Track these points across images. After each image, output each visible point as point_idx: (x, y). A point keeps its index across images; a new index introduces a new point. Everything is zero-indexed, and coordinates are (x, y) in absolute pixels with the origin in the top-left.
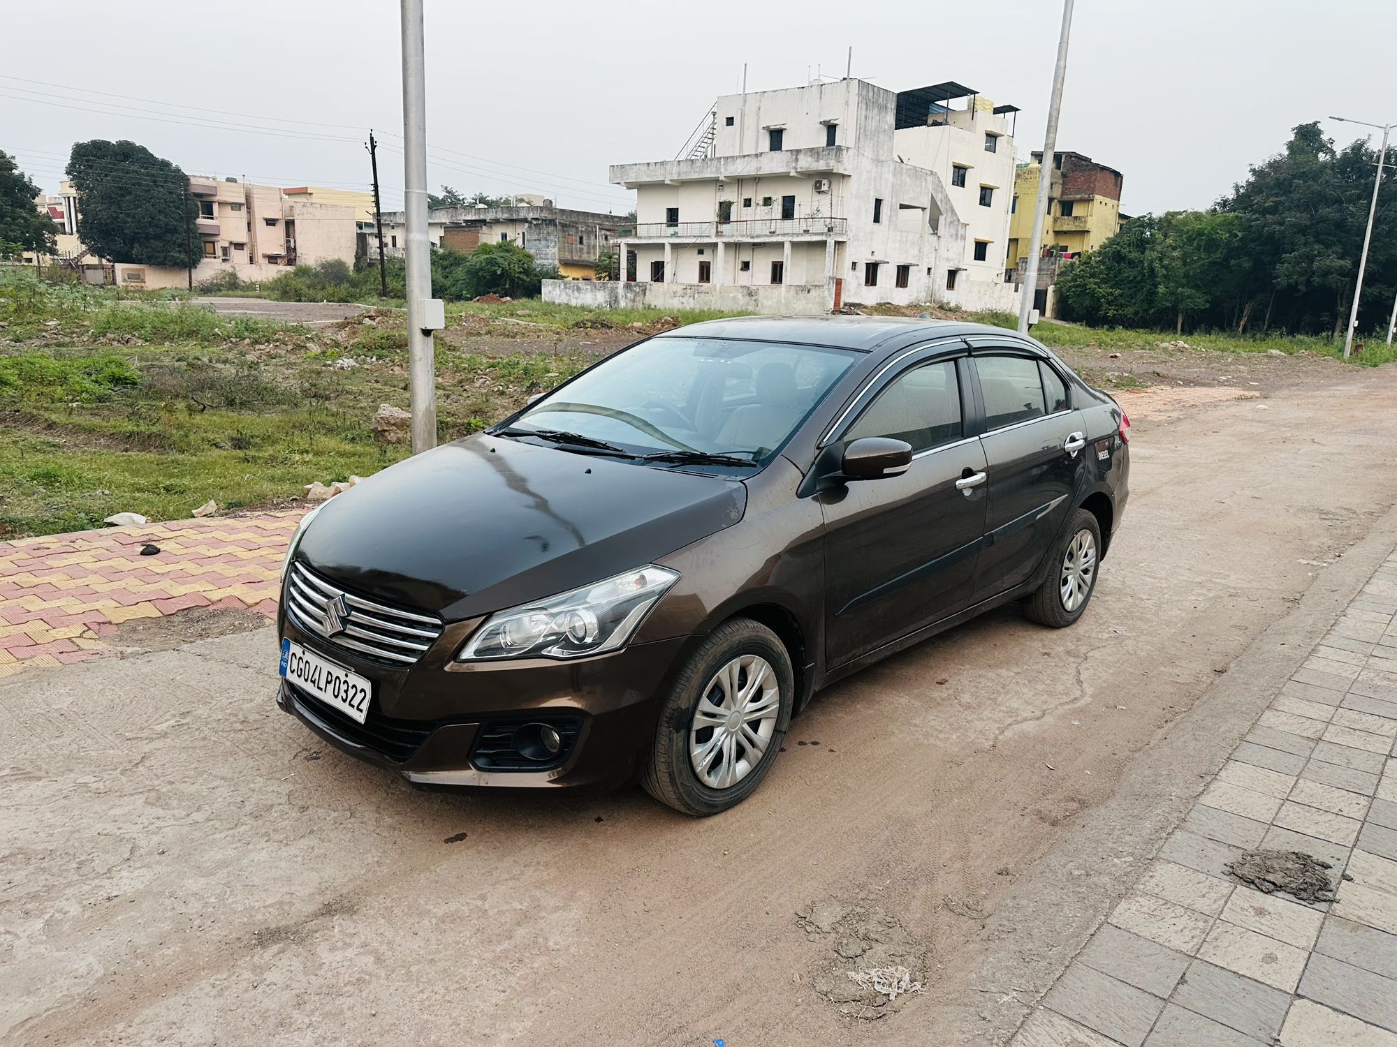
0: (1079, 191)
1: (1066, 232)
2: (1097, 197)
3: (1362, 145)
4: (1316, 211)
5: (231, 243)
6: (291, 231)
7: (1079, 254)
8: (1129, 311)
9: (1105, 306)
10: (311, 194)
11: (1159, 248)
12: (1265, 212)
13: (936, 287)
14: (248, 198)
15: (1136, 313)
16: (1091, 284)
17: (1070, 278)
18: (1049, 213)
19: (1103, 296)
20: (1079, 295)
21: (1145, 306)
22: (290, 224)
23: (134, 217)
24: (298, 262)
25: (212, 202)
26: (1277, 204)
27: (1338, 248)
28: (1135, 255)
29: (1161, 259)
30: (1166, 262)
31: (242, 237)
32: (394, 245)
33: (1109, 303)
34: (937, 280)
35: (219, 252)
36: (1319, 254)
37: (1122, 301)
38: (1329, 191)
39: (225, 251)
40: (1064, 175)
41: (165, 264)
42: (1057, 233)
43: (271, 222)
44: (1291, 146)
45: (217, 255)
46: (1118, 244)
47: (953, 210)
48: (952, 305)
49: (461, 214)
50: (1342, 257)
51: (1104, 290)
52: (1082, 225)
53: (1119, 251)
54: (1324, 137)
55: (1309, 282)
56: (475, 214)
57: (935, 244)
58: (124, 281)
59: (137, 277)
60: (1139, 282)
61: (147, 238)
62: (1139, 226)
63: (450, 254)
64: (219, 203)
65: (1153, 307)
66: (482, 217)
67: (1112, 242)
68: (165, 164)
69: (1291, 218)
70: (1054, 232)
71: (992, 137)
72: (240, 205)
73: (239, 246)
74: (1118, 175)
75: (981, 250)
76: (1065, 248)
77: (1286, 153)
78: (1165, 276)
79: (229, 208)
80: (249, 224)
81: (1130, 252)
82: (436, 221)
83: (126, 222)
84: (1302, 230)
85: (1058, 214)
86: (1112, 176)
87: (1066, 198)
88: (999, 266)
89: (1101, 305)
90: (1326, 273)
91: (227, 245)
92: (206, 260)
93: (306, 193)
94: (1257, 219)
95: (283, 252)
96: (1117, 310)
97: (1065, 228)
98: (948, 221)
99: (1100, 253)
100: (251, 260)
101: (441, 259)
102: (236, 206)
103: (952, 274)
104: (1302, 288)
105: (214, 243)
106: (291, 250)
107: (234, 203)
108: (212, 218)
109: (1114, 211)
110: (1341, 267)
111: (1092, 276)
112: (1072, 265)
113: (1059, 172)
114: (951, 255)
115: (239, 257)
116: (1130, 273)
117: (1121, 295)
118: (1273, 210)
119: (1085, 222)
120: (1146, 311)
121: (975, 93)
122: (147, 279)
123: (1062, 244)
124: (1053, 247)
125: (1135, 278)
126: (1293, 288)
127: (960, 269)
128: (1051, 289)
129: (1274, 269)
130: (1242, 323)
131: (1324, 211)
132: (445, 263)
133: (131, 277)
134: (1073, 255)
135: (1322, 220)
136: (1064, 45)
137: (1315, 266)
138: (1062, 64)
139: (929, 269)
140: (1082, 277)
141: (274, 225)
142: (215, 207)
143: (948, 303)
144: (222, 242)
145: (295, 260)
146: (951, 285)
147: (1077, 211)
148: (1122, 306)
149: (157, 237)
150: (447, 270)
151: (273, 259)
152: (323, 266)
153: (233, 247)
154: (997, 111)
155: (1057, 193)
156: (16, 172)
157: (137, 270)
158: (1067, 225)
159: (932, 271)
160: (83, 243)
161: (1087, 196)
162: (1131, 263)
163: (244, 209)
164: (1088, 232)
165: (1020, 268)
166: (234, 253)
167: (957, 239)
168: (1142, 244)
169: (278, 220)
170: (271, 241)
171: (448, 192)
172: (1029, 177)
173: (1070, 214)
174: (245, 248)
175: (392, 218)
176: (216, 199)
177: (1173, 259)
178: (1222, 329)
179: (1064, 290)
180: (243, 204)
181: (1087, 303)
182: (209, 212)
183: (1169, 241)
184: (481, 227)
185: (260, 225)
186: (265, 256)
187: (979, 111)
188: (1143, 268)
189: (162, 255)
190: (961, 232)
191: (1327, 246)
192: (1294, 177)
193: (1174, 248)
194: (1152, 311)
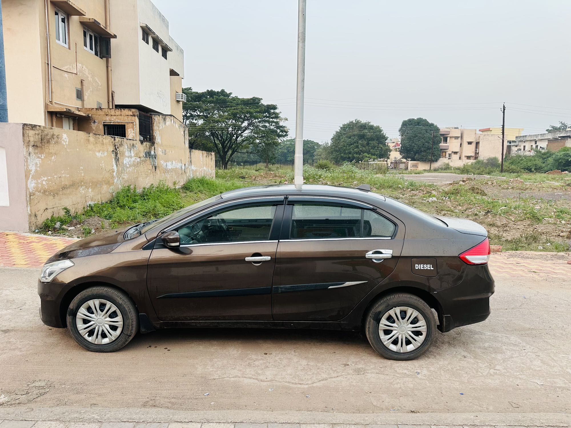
5: (452, 152)
6: (478, 146)
10: (491, 131)
14: (462, 134)
22: (477, 143)
23: (417, 144)
24: (479, 158)
25: (447, 137)
31: (457, 149)
32: (524, 149)
35: (447, 156)
39: (450, 155)
41: (426, 161)
43: (470, 143)
45: (446, 157)
49: (558, 134)
56: (565, 134)
58: (411, 167)
59: (416, 166)
61: (421, 151)
63: (548, 152)
64: (450, 137)
66: (568, 135)
68: (432, 125)
72: (458, 137)
73: (456, 153)
79: (454, 138)
80: (461, 144)
82: (545, 138)
83: (414, 146)
91: (450, 153)
92: (441, 159)
93: (489, 130)
95: (473, 154)
100: (460, 158)
101: (543, 155)
102: (456, 138)
105: (446, 152)
106: (477, 153)
107: (456, 137)
108: (447, 143)
115: (455, 157)
122: (419, 167)
132: (545, 156)
133: (414, 166)
141: (471, 144)
142: (448, 139)
144: (449, 152)
145: (478, 158)
149: (425, 151)
150: (545, 160)
151: (468, 157)
152: (488, 160)
153: (453, 153)
156: (382, 132)
157: (415, 163)
160: (401, 154)
163: (460, 139)
166: (453, 156)
169: (473, 142)
170: (469, 150)
171: (563, 124)
174: (458, 153)
175: (524, 138)
176: (449, 136)
180: (459, 137)
182: (446, 140)
184: (567, 139)
185: (465, 144)
186: (465, 156)
189: (425, 158)
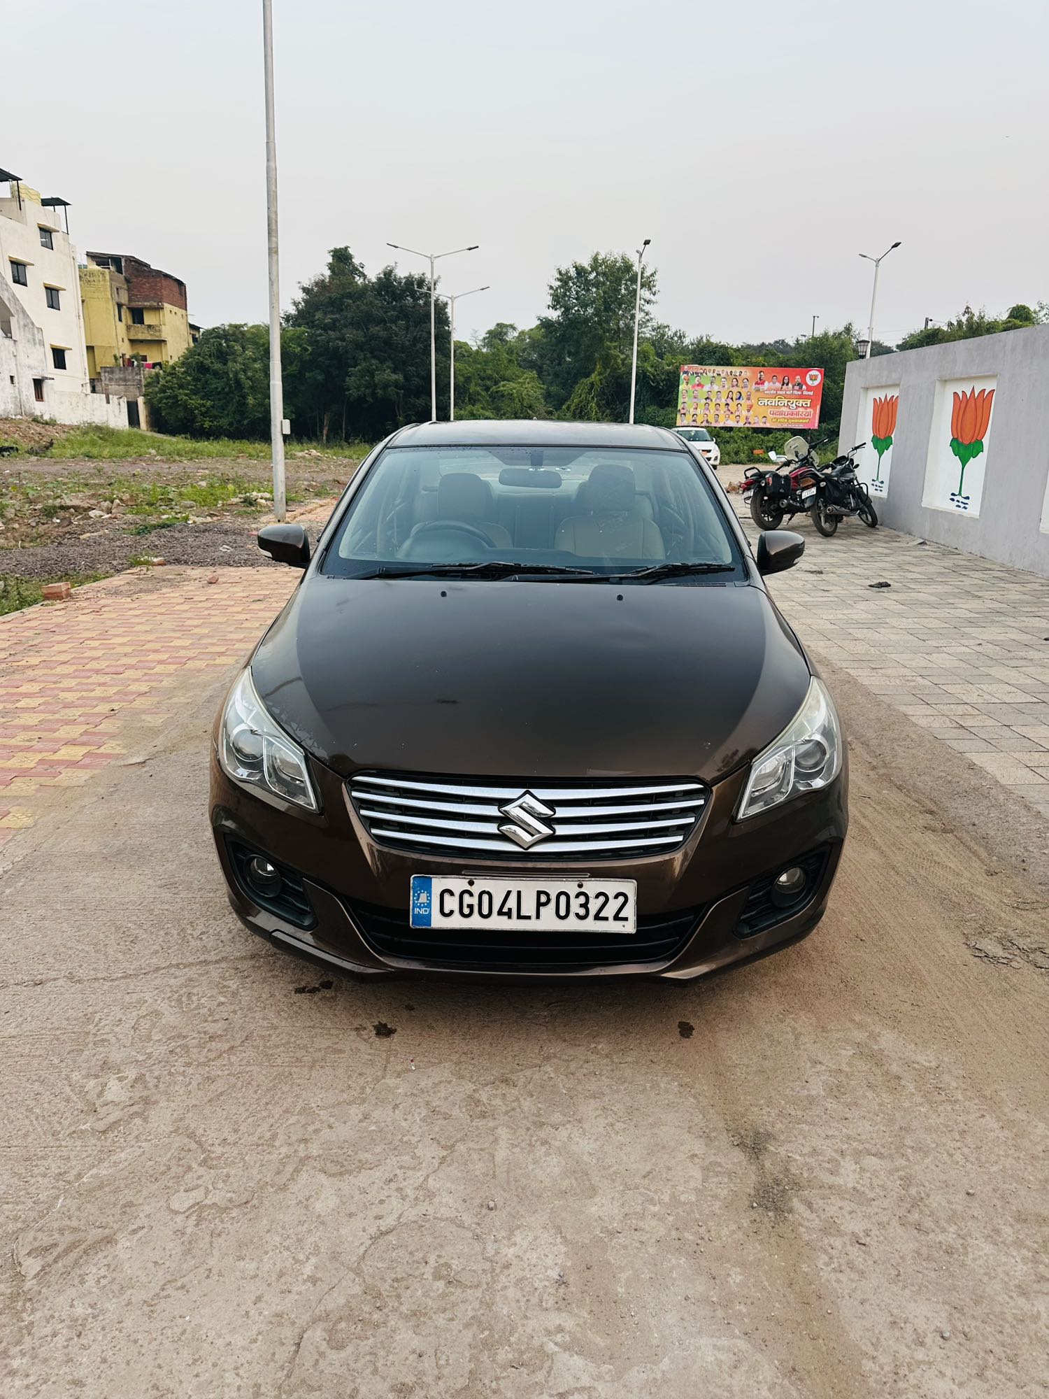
0: (146, 299)
1: (142, 341)
2: (166, 305)
3: (391, 271)
4: (368, 329)
7: (159, 364)
8: (224, 422)
9: (199, 418)
11: (240, 359)
12: (326, 328)
13: (24, 398)
15: (231, 424)
16: (182, 395)
17: (157, 389)
18: (120, 320)
19: (196, 408)
20: (171, 407)
21: (238, 417)
26: (334, 321)
27: (389, 363)
28: (218, 366)
29: (245, 371)
30: (250, 374)
33: (203, 414)
34: (24, 389)
36: (377, 369)
37: (214, 412)
38: (375, 311)
40: (127, 281)
42: (132, 341)
44: (331, 267)
46: (199, 355)
47: (24, 312)
48: (46, 417)
50: (394, 372)
51: (195, 401)
52: (157, 334)
53: (202, 362)
54: (356, 261)
55: (373, 394)
57: (12, 349)
60: (227, 394)
62: (216, 337)
65: (246, 418)
67: (191, 353)
69: (350, 334)
70: (130, 340)
71: (46, 231)
74: (180, 284)
75: (59, 357)
76: (144, 358)
77: (328, 273)
78: (251, 388)
81: (212, 363)
84: (359, 346)
85: (130, 322)
86: (176, 284)
87: (134, 304)
88: (81, 375)
89: (196, 417)
90: (386, 386)
94: (321, 335)
96: (212, 421)
97: (140, 337)
98: (22, 323)
99: (183, 363)
103: (38, 383)
104: (370, 399)
109: (184, 321)
110: (396, 381)
111: (181, 387)
112: (157, 375)
113: (122, 277)
114: (31, 362)
116: (216, 384)
117: (213, 407)
118: (333, 326)
119: (160, 331)
120: (239, 422)
121: (17, 179)
123: (142, 354)
124: (132, 357)
125: (223, 389)
126: (361, 399)
127: (47, 378)
128: (141, 401)
129: (344, 381)
130: (325, 432)
131: (375, 330)
134: (154, 366)
135: (373, 337)
136: (271, 144)
137: (377, 379)
138: (272, 164)
139: (12, 378)
140: (171, 388)
143: (42, 416)
146: (39, 396)
147: (149, 319)
148: (215, 417)
154: (45, 203)
155: (124, 298)
158: (143, 335)
159: (16, 380)
161: (155, 304)
162: (216, 374)
164: (164, 341)
165: (103, 378)
167: (35, 344)
168: (222, 356)
172: (91, 279)
173: (142, 322)
177: (256, 371)
178: (310, 440)
179: (155, 401)
181: (181, 415)
183: (249, 353)
187: (26, 200)
188: (229, 379)
190: (38, 337)
191: (382, 361)
192: (343, 296)
193: (255, 360)
194: (246, 422)
